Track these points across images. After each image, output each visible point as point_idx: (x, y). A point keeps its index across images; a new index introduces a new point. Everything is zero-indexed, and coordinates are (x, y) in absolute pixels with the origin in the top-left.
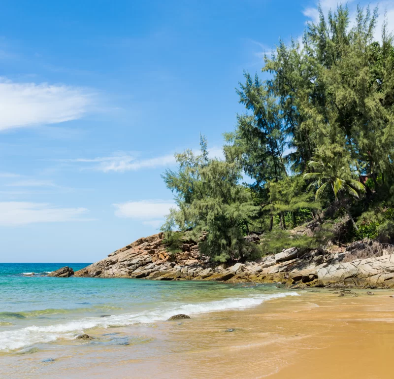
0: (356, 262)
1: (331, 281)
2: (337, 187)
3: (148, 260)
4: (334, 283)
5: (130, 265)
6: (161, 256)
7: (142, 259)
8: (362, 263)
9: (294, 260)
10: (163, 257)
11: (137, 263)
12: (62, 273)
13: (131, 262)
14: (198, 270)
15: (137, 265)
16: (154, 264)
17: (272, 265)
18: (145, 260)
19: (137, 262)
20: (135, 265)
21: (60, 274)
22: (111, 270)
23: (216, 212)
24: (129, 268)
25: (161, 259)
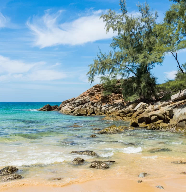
7: (82, 100)
11: (78, 103)
15: (78, 104)
18: (85, 100)
19: (78, 101)
20: (77, 104)
25: (96, 99)
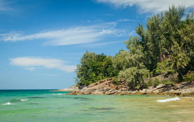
0: (191, 89)
1: (187, 94)
2: (178, 65)
3: (109, 88)
4: (188, 95)
5: (103, 90)
6: (113, 87)
8: (192, 89)
9: (164, 88)
10: (114, 88)
12: (74, 93)
13: (104, 89)
14: (131, 92)
16: (111, 90)
17: (156, 90)
21: (73, 94)
22: (95, 92)
23: (136, 72)
24: (103, 91)
